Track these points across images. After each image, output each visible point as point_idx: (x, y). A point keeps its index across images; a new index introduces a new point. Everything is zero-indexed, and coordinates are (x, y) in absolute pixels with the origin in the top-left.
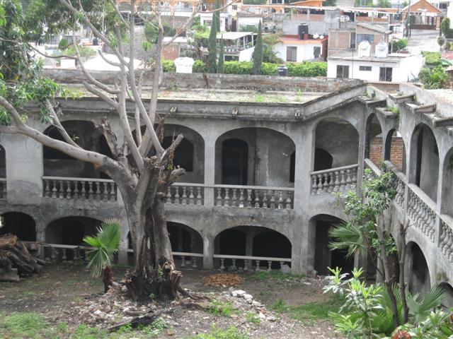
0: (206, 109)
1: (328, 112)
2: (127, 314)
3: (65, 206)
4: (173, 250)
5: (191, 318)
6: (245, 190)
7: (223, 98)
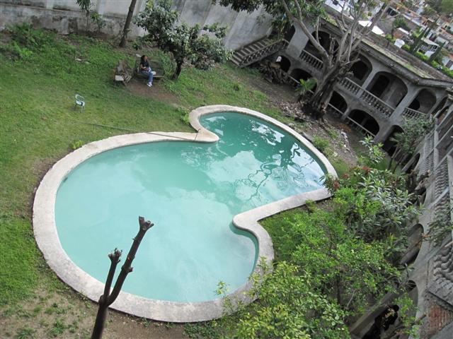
0: (381, 57)
1: (430, 86)
2: (297, 114)
3: (305, 65)
4: (330, 102)
5: (319, 131)
6: (376, 99)
7: (394, 58)
